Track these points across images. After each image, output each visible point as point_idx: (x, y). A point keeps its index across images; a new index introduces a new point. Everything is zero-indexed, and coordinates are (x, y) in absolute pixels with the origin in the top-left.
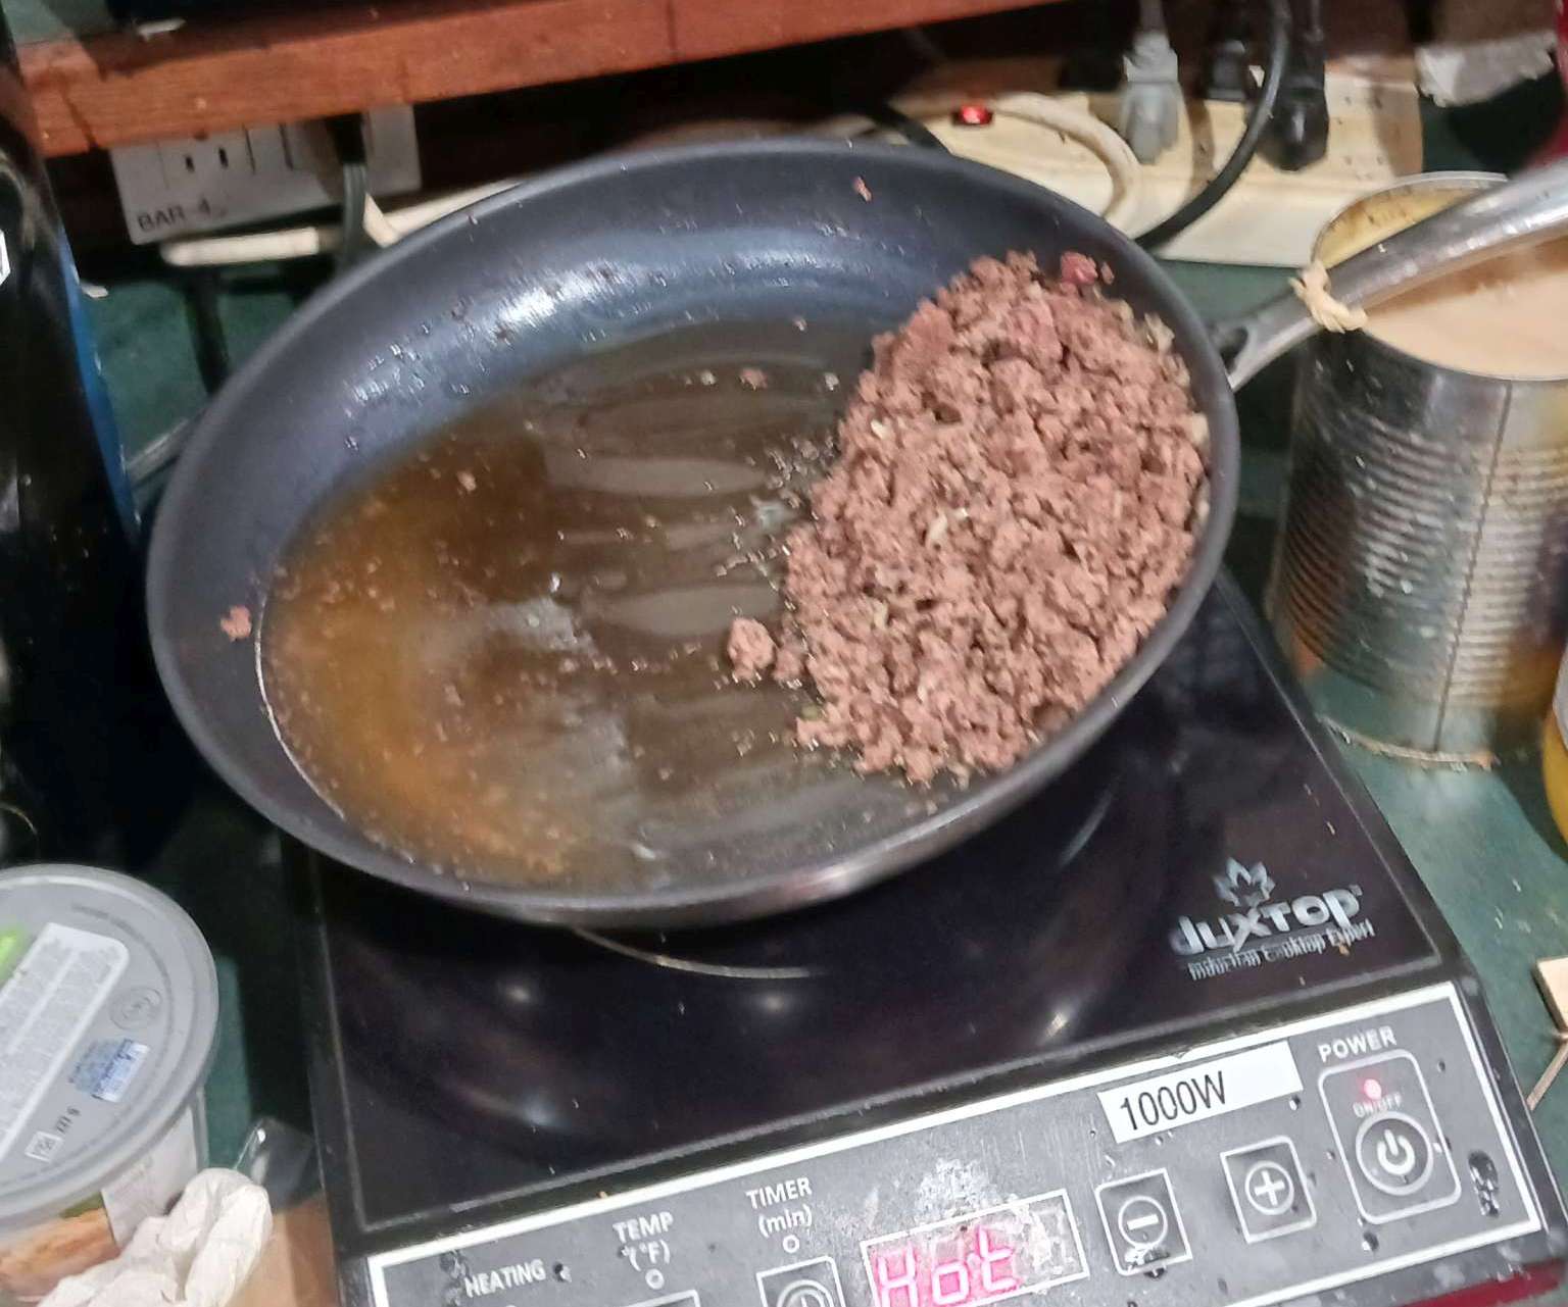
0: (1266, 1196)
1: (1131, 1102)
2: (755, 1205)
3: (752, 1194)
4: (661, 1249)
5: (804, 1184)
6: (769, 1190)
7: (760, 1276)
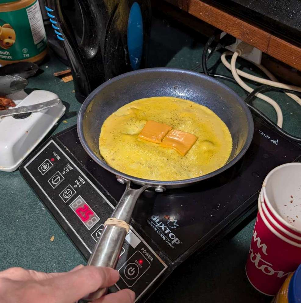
2: (78, 178)
4: (68, 170)
5: (84, 182)
6: (81, 178)
7: (70, 185)
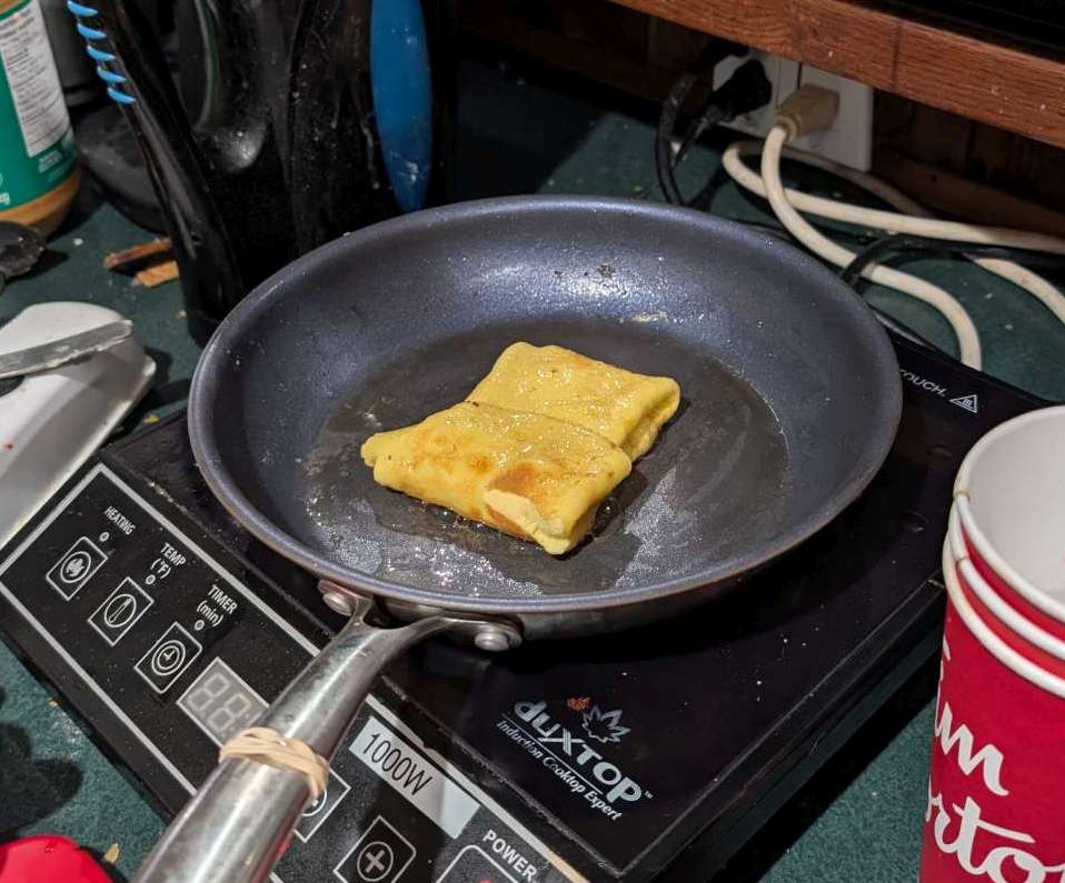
0: (369, 862)
1: (379, 739)
2: (210, 593)
3: (215, 587)
4: (167, 569)
5: (233, 607)
6: (221, 593)
7: (176, 624)
